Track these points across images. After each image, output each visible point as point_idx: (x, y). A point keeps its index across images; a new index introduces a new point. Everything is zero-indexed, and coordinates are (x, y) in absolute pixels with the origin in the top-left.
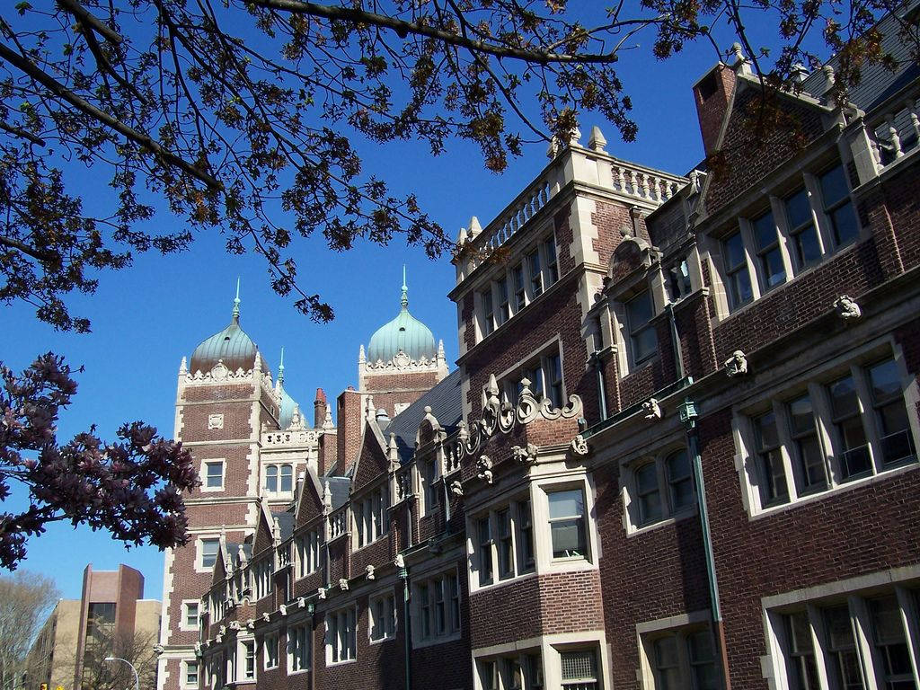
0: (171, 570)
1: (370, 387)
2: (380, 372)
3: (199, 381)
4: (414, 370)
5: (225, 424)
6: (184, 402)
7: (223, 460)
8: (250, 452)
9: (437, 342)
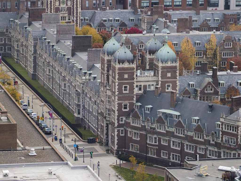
0: (117, 111)
1: (162, 69)
2: (164, 65)
3: (121, 66)
4: (172, 64)
5: (128, 77)
6: (118, 71)
7: (128, 85)
8: (134, 84)
9: (177, 58)
